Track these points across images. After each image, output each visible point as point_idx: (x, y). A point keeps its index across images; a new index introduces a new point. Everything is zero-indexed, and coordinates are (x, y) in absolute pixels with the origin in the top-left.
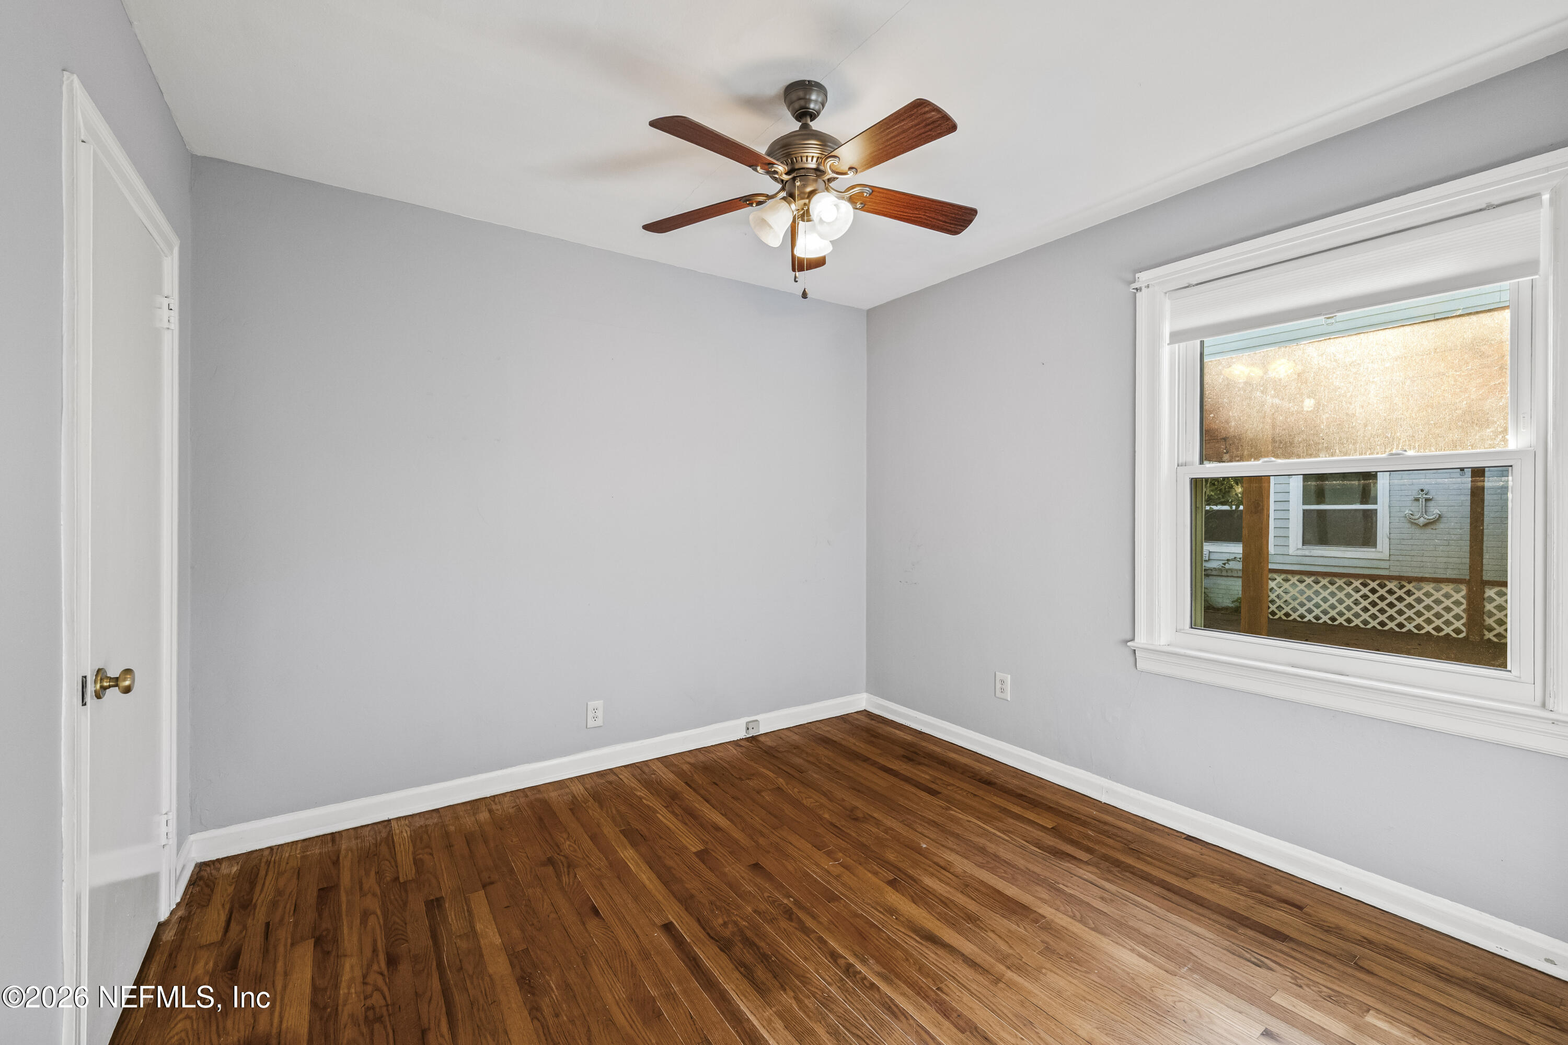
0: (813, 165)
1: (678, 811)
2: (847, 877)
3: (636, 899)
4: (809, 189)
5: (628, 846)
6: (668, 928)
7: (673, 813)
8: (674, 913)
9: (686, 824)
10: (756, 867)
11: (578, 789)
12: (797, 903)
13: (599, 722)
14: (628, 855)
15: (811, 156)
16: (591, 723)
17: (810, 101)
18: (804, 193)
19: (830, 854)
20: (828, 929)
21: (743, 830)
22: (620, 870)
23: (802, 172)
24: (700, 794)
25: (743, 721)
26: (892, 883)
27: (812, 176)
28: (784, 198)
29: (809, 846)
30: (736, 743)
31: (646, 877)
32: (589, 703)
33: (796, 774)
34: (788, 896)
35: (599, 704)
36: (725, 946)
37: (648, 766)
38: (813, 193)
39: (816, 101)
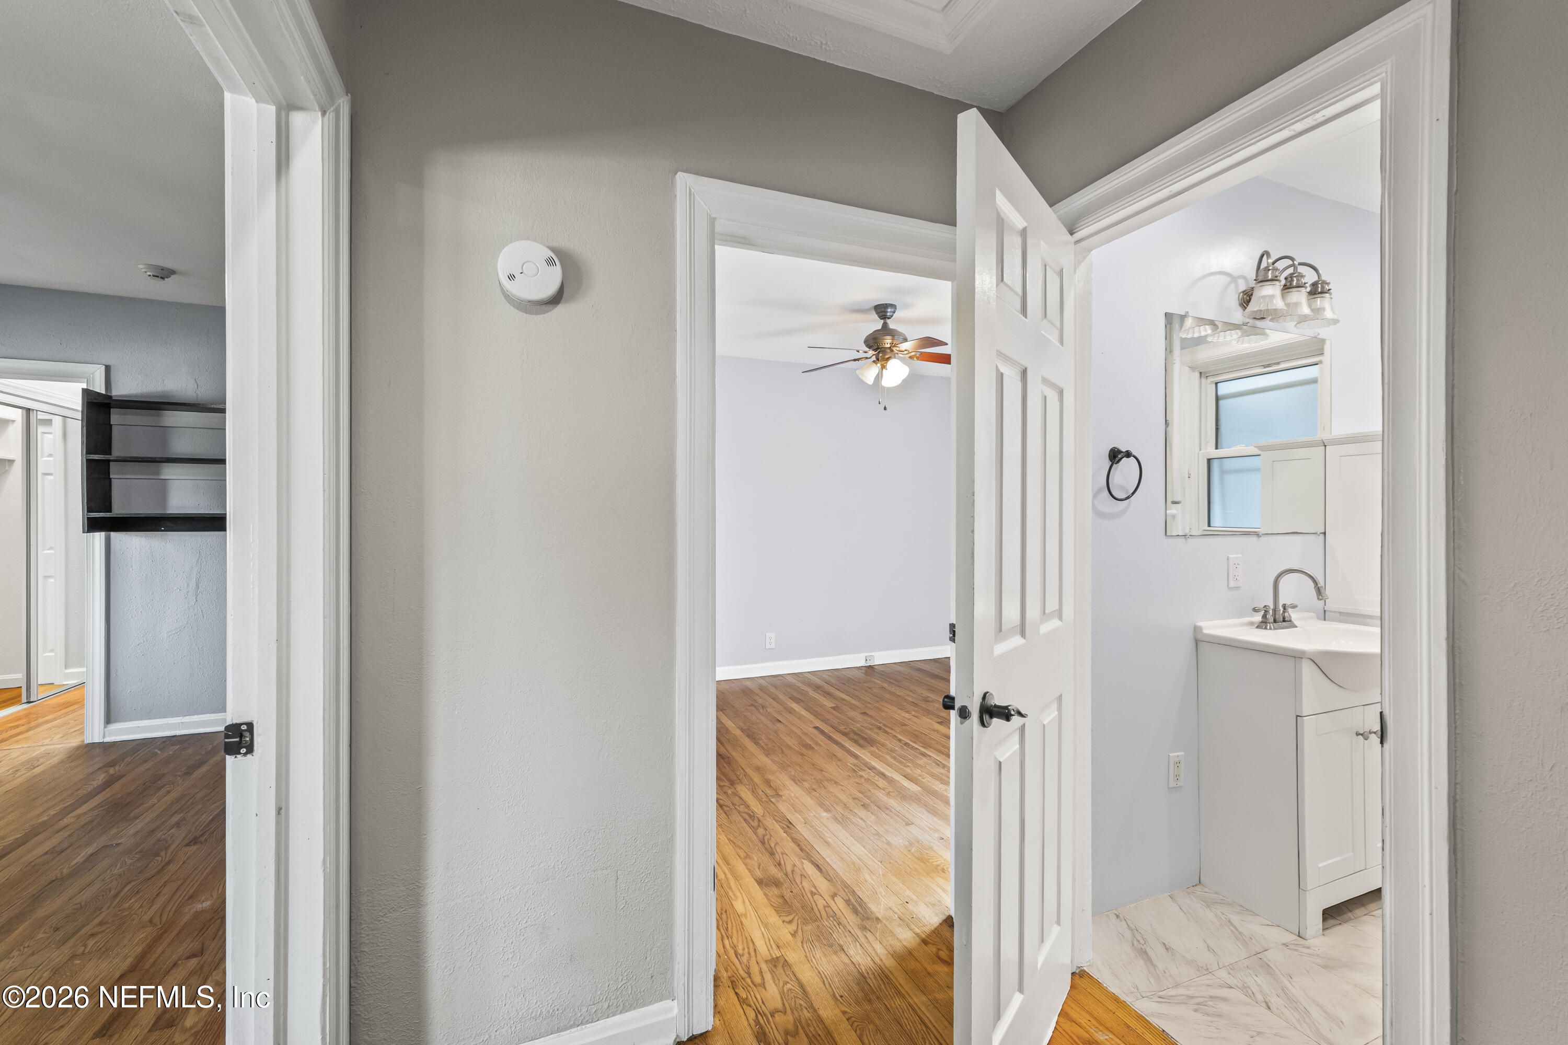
0: (889, 346)
1: (820, 692)
2: (915, 720)
3: (799, 719)
4: (887, 357)
5: (794, 703)
6: (816, 728)
7: (818, 693)
8: (819, 724)
9: (825, 697)
10: (864, 713)
11: (762, 682)
12: (884, 725)
13: (773, 646)
14: (794, 706)
15: (887, 342)
16: (768, 646)
17: (887, 312)
18: (884, 358)
19: (907, 712)
20: (900, 734)
21: (859, 701)
22: (791, 711)
23: (883, 349)
24: (834, 687)
25: (863, 655)
26: (940, 723)
27: (889, 351)
28: (874, 361)
29: (896, 709)
30: (859, 668)
31: (804, 713)
32: (767, 634)
33: (895, 683)
34: (880, 723)
35: (772, 635)
36: (845, 734)
37: (802, 675)
38: (889, 359)
39: (890, 312)
